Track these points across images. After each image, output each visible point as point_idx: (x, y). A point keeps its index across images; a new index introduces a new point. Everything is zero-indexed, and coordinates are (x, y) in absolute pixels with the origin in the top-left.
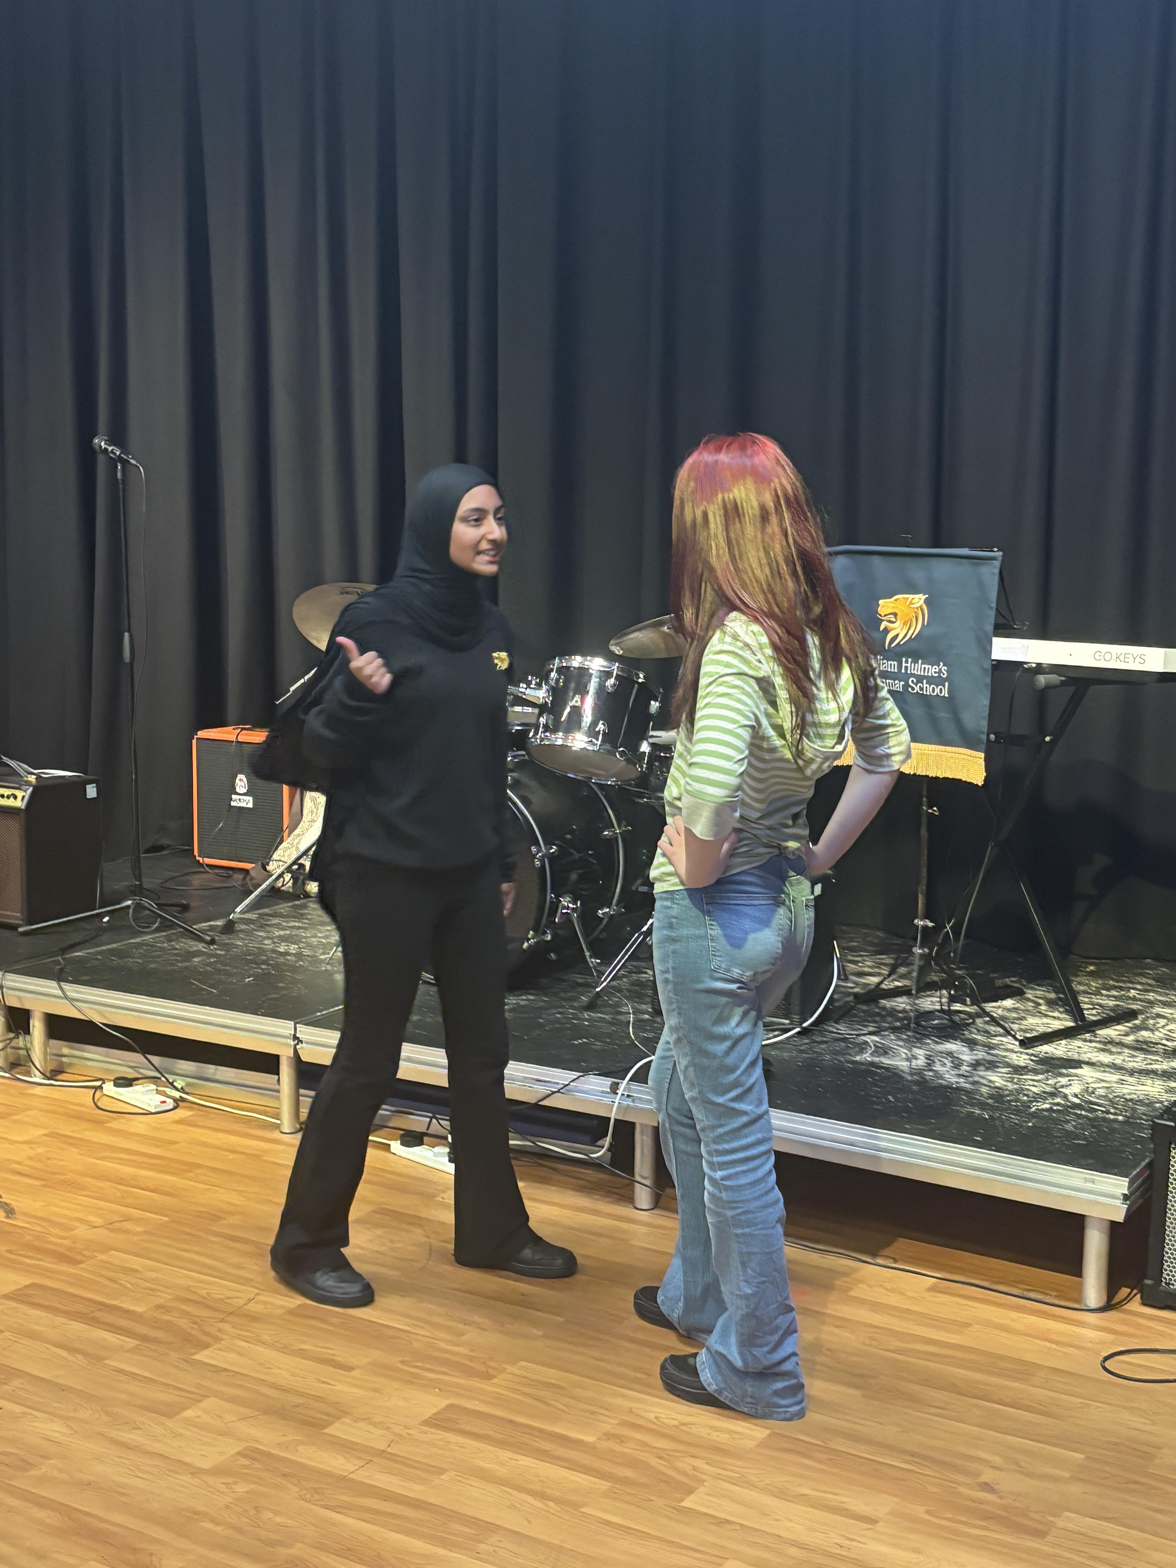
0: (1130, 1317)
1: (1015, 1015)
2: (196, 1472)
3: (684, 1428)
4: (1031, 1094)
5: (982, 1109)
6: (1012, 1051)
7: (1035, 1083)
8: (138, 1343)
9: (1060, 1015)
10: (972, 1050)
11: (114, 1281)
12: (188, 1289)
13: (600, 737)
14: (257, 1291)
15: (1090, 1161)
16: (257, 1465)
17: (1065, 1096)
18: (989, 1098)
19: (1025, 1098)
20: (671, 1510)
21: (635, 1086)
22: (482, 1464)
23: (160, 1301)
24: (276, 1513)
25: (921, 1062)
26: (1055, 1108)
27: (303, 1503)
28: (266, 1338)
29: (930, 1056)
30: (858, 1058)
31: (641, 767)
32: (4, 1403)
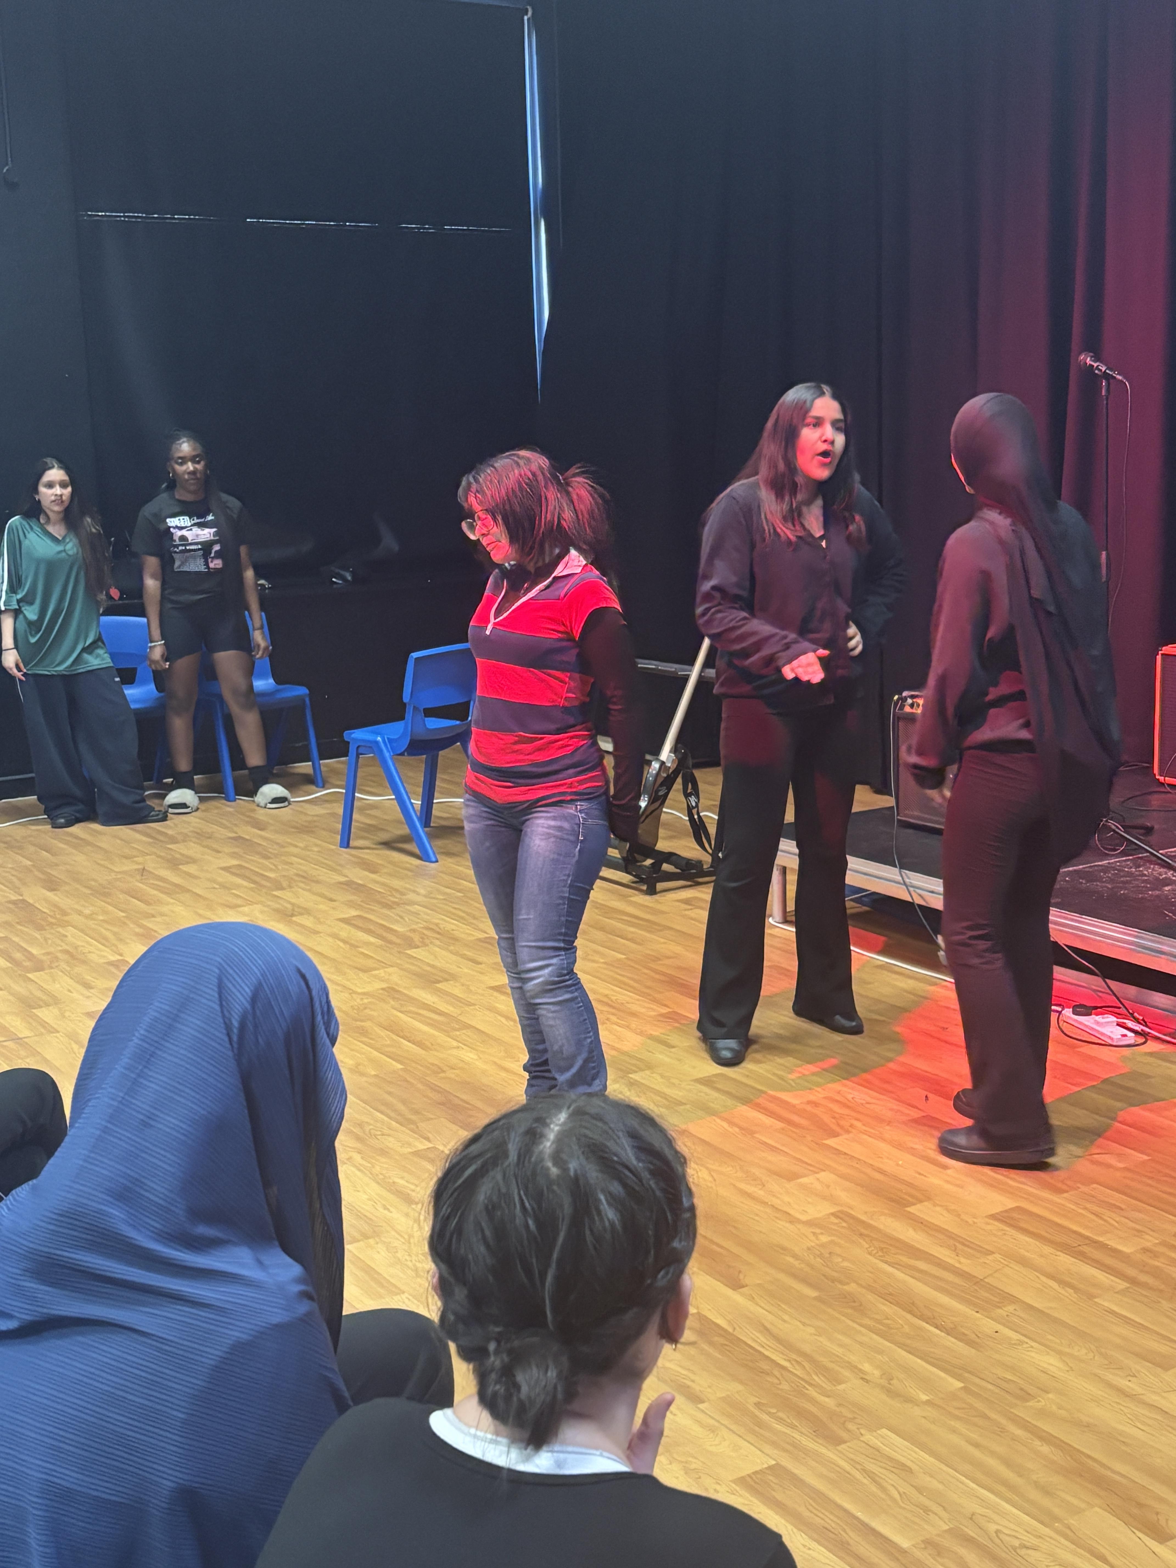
32: (999, 1327)
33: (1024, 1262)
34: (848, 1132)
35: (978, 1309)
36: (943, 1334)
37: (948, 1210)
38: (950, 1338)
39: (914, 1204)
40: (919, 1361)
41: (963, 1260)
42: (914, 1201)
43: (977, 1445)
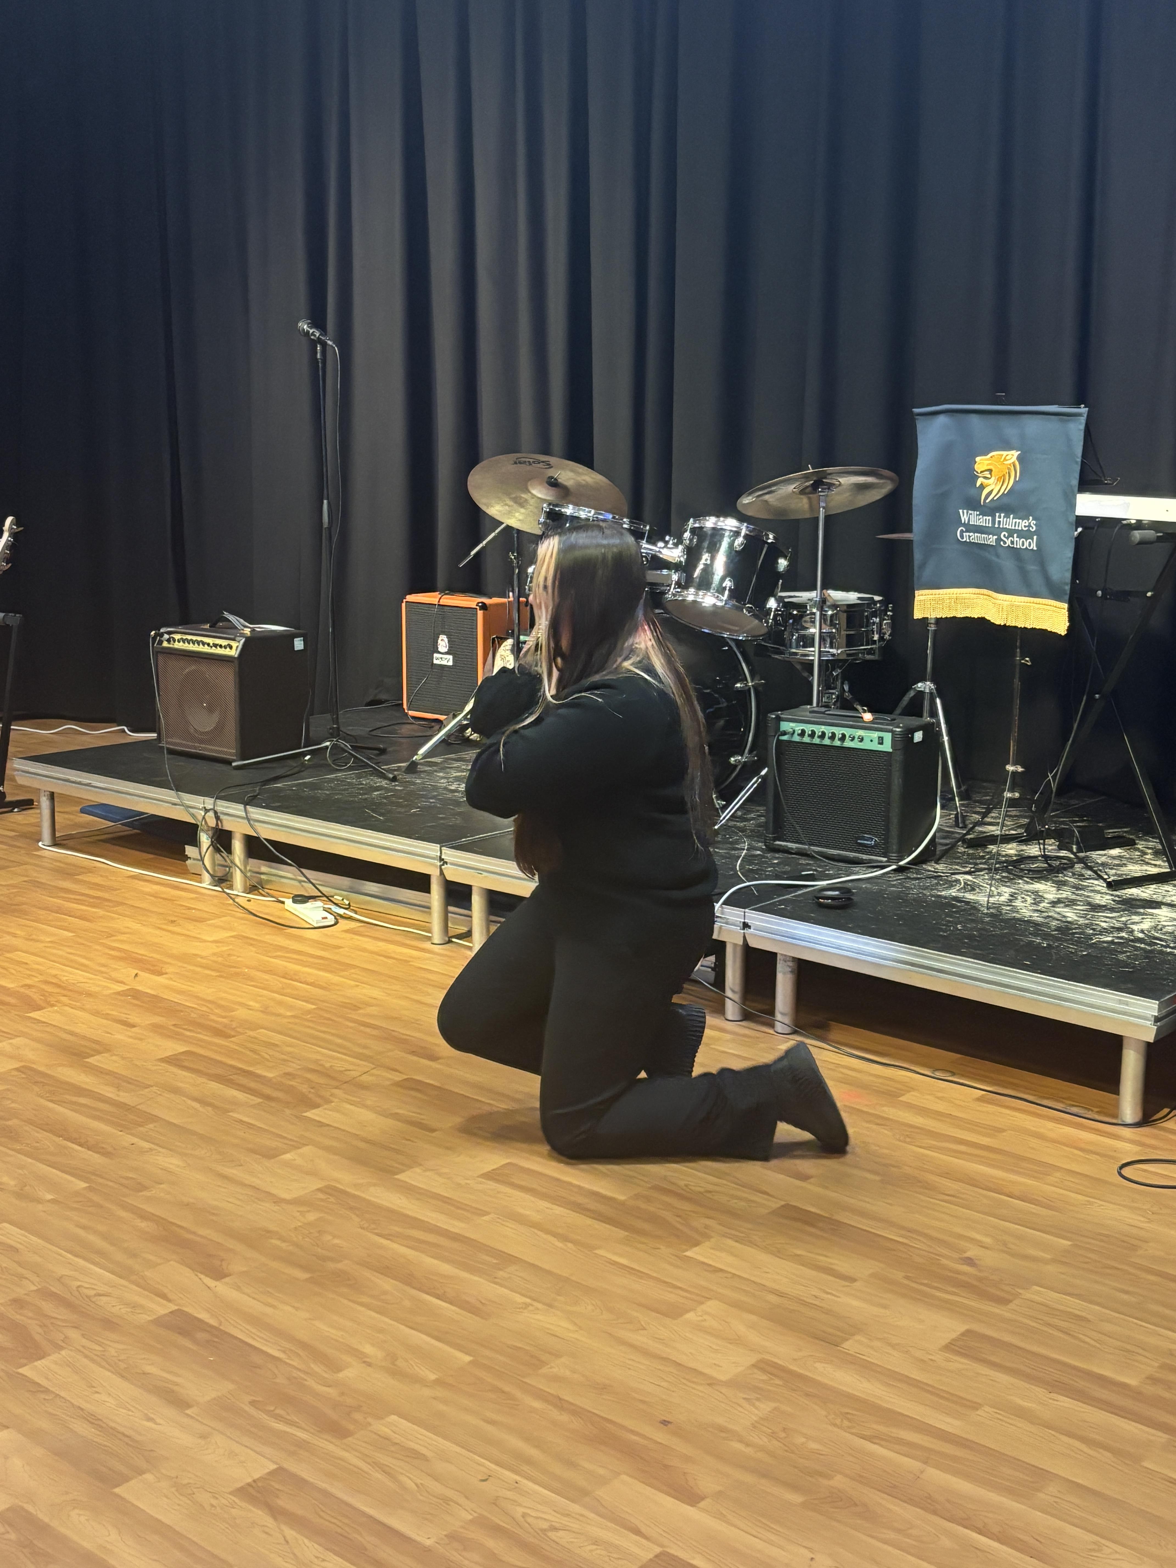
0: (1162, 1133)
1: (1116, 862)
2: (278, 1201)
3: (708, 1195)
4: (1099, 928)
5: (1043, 939)
6: (1099, 892)
7: (1108, 920)
8: (261, 1100)
9: (1162, 864)
10: (1058, 890)
11: (254, 1051)
12: (316, 1062)
13: (727, 593)
14: (374, 1066)
15: (1130, 986)
16: (332, 1199)
17: (1132, 931)
18: (1055, 930)
19: (1091, 932)
20: (673, 1257)
21: (728, 909)
22: (522, 1211)
23: (289, 1070)
24: (335, 1237)
25: (1004, 898)
26: (1116, 941)
27: (360, 1230)
28: (369, 1103)
29: (1015, 893)
30: (943, 893)
31: (767, 622)
32: (135, 1140)
33: (176, 1091)
34: (53, 1006)
35: (122, 1128)
36: (83, 1149)
37: (123, 1058)
38: (90, 1153)
39: (93, 1056)
40: (54, 1171)
41: (121, 1093)
42: (93, 1053)
43: (84, 1228)
